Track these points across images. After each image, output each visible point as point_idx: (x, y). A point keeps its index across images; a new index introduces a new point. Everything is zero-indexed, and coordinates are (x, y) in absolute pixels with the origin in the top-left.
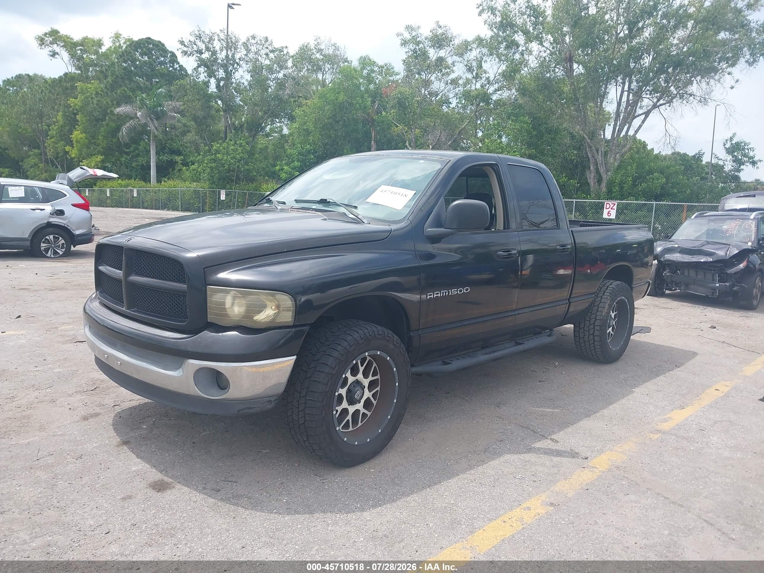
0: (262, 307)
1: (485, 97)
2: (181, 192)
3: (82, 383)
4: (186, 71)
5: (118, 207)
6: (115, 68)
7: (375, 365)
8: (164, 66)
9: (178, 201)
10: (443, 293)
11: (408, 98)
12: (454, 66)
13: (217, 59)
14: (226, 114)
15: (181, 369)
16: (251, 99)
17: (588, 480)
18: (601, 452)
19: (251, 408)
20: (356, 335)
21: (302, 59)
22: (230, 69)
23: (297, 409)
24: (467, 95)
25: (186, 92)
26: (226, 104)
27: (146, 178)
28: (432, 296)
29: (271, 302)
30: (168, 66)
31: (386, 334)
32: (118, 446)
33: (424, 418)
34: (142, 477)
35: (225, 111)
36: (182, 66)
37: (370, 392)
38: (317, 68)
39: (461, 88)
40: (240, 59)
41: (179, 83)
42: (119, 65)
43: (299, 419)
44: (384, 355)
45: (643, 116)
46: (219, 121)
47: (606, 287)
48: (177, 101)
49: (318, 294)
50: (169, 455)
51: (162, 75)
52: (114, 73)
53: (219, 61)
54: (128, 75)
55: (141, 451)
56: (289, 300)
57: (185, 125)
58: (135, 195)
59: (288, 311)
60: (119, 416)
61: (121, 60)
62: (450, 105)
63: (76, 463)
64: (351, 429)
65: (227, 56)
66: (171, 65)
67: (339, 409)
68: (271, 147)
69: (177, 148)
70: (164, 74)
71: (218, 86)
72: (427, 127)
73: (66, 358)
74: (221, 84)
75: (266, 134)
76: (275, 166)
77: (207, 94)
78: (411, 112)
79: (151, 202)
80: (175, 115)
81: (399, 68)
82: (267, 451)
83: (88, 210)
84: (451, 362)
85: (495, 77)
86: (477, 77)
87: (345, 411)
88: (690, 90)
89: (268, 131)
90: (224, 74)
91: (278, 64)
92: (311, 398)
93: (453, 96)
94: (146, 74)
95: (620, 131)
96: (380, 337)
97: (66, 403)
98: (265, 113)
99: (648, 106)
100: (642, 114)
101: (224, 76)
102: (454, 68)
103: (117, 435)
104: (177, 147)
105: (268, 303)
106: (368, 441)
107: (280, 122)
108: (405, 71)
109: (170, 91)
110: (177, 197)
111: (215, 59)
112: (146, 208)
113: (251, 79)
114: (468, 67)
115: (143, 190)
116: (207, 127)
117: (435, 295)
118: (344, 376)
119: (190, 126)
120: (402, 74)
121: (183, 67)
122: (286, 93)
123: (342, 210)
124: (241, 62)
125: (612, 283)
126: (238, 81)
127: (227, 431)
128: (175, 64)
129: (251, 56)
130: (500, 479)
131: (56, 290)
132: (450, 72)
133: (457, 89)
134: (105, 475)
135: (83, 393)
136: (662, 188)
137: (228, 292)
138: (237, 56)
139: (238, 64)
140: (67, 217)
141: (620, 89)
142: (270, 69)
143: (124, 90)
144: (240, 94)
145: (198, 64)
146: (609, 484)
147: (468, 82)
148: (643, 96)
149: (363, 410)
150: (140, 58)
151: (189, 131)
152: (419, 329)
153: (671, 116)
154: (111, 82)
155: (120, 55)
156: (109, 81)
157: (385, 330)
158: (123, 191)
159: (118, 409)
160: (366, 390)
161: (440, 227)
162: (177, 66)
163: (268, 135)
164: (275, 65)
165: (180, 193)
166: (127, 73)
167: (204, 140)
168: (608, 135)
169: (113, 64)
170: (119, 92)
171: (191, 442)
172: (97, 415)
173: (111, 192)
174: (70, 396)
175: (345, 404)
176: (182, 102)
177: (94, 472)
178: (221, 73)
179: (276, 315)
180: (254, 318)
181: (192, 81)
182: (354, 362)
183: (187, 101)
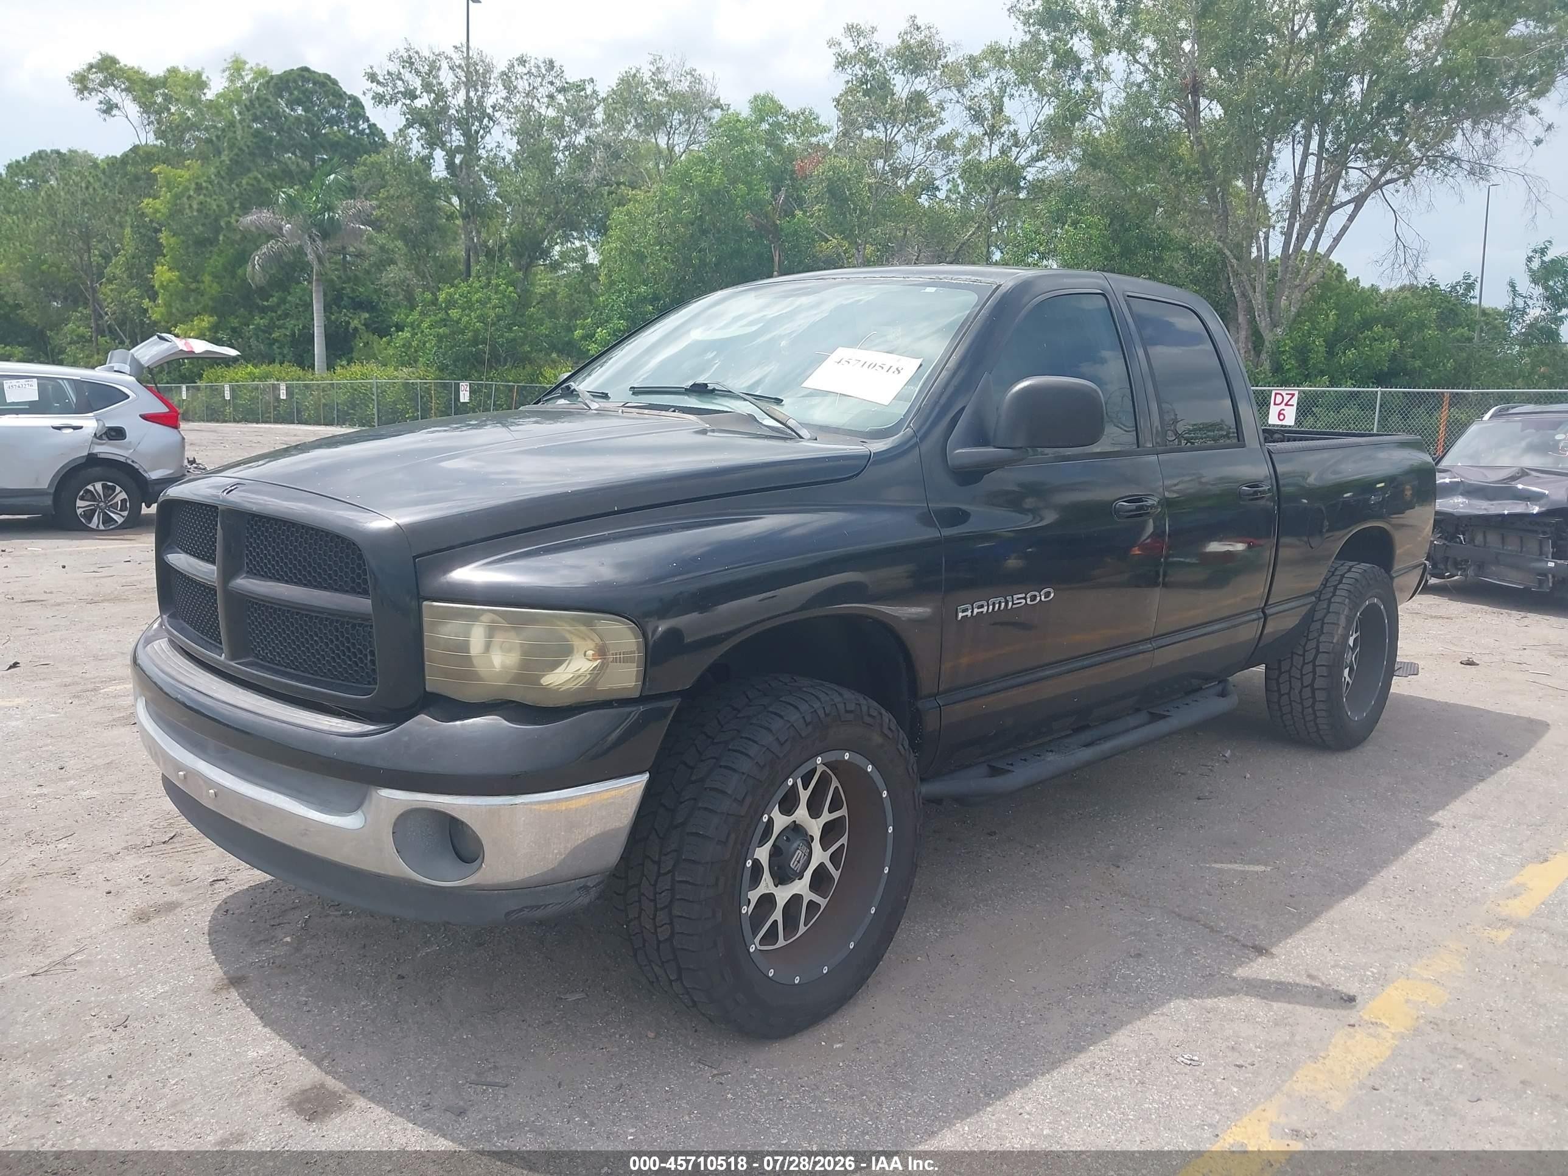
0: (563, 653)
1: (1011, 176)
2: (377, 387)
3: (141, 824)
4: (383, 136)
5: (247, 421)
6: (235, 132)
7: (835, 783)
8: (338, 126)
9: (371, 405)
10: (994, 605)
11: (849, 179)
12: (943, 109)
13: (446, 108)
14: (468, 223)
15: (360, 812)
16: (517, 192)
17: (1370, 1060)
18: (1383, 980)
19: (538, 907)
20: (794, 717)
21: (626, 104)
22: (474, 128)
23: (652, 904)
24: (972, 172)
25: (383, 178)
26: (467, 202)
27: (304, 360)
28: (969, 613)
29: (584, 639)
30: (346, 125)
31: (864, 709)
32: (216, 991)
33: (945, 901)
34: (271, 1078)
35: (465, 216)
36: (375, 125)
37: (825, 849)
38: (655, 121)
39: (958, 157)
40: (494, 107)
41: (368, 161)
42: (243, 127)
43: (656, 927)
44: (859, 760)
45: (1352, 206)
46: (455, 240)
47: (1338, 578)
48: (366, 199)
49: (695, 615)
50: (341, 1014)
51: (334, 146)
52: (234, 144)
53: (452, 112)
54: (263, 147)
55: (272, 1004)
56: (629, 633)
57: (382, 248)
58: (283, 396)
59: (625, 661)
60: (225, 909)
61: (248, 116)
62: (937, 193)
63: (111, 1040)
64: (781, 942)
65: (468, 101)
66: (353, 124)
67: (754, 896)
68: (562, 293)
69: (367, 297)
70: (337, 143)
71: (450, 165)
72: (889, 240)
73: (111, 763)
74: (457, 161)
75: (551, 264)
76: (570, 329)
77: (427, 182)
78: (855, 210)
79: (317, 409)
80: (362, 227)
81: (829, 116)
82: (577, 996)
83: (175, 426)
84: (1010, 768)
85: (1032, 131)
86: (993, 132)
87: (768, 901)
88: (1449, 150)
89: (557, 257)
90: (462, 138)
91: (574, 115)
92: (688, 879)
93: (944, 173)
94: (302, 145)
95: (1301, 239)
96: (850, 717)
97: (101, 877)
98: (549, 219)
99: (1362, 186)
100: (1348, 202)
101: (463, 144)
102: (943, 115)
103: (216, 959)
104: (367, 294)
105: (576, 642)
106: (825, 972)
107: (581, 239)
108: (839, 123)
109: (350, 178)
110: (369, 398)
111: (442, 108)
112: (306, 423)
113: (519, 148)
114: (973, 113)
115: (298, 386)
116: (428, 251)
117: (976, 611)
118: (765, 818)
119: (393, 251)
120: (835, 130)
121: (377, 129)
122: (591, 177)
123: (745, 407)
124: (497, 114)
125: (1351, 567)
126: (492, 154)
127: (480, 945)
128: (361, 122)
129: (517, 99)
130: (1153, 1062)
131: (103, 601)
132: (935, 122)
133: (951, 159)
134: (180, 1074)
135: (143, 851)
136: (1393, 358)
137: (474, 617)
138: (489, 101)
139: (490, 118)
140: (130, 442)
141: (1300, 149)
142: (558, 128)
143: (256, 178)
144: (496, 181)
145: (407, 119)
146: (1424, 1070)
147: (974, 142)
148: (1349, 165)
149: (809, 896)
150: (287, 110)
151: (392, 262)
152: (938, 694)
153: (1408, 206)
154: (228, 162)
155: (246, 105)
156: (224, 161)
157: (863, 702)
158: (257, 388)
159: (223, 892)
160: (816, 846)
161: (985, 443)
162: (365, 126)
163: (555, 266)
164: (568, 118)
165: (374, 389)
166: (262, 144)
167: (424, 277)
168: (1276, 248)
169: (232, 124)
170: (244, 182)
171: (396, 976)
172: (171, 907)
173: (233, 390)
174: (112, 857)
175: (766, 885)
176: (377, 199)
177: (154, 1066)
178: (456, 138)
179: (597, 672)
180: (542, 681)
181: (396, 156)
182: (790, 782)
183: (387, 198)
